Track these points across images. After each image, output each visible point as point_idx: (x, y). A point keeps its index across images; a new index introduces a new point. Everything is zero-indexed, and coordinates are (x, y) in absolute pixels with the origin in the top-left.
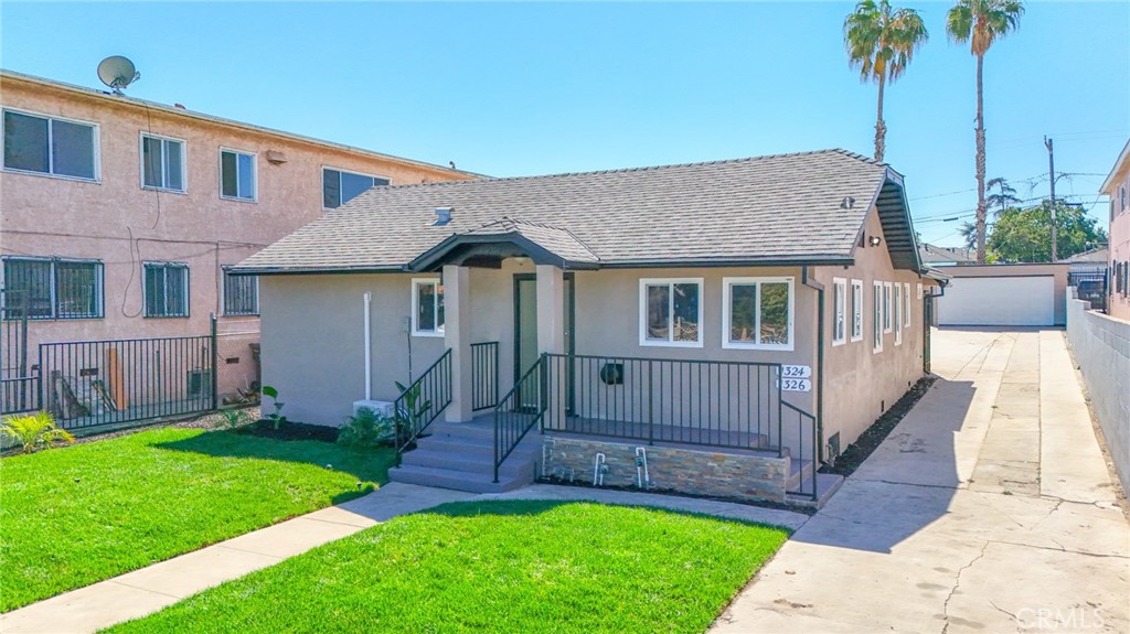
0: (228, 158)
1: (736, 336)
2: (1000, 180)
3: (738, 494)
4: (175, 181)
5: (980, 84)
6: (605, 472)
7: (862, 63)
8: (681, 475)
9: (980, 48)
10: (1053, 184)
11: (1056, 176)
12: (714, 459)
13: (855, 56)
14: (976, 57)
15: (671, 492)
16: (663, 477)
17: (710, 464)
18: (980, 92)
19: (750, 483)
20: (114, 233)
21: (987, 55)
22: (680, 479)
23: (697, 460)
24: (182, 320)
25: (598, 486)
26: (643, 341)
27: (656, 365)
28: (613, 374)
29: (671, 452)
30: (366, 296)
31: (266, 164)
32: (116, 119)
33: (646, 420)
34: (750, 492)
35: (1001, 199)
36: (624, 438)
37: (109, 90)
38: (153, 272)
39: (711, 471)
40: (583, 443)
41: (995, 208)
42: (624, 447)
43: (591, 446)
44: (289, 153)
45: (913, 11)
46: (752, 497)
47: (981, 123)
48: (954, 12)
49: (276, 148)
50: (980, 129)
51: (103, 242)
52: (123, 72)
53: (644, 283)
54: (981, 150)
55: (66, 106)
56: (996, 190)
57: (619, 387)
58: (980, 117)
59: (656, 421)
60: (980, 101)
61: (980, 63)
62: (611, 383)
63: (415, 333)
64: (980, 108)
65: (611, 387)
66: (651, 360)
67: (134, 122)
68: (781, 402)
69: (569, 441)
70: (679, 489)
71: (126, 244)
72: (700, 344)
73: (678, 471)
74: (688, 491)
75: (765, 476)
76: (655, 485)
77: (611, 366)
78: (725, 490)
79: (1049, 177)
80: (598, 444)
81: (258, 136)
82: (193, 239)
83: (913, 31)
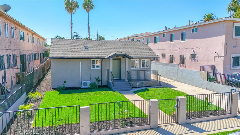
3: (154, 85)
5: (88, 18)
7: (67, 9)
9: (88, 11)
12: (151, 82)
15: (147, 86)
18: (88, 19)
20: (3, 48)
22: (147, 85)
25: (138, 87)
26: (131, 68)
27: (144, 71)
29: (146, 82)
31: (15, 30)
32: (2, 19)
33: (142, 78)
34: (155, 85)
35: (76, 36)
36: (141, 81)
38: (7, 57)
39: (151, 83)
40: (135, 82)
42: (140, 82)
44: (18, 27)
45: (77, 2)
47: (89, 25)
48: (84, 4)
49: (16, 26)
50: (89, 26)
56: (75, 34)
58: (89, 24)
59: (144, 78)
60: (89, 21)
61: (88, 14)
64: (89, 22)
66: (143, 71)
68: (158, 74)
72: (138, 68)
73: (147, 84)
79: (97, 35)
80: (137, 82)
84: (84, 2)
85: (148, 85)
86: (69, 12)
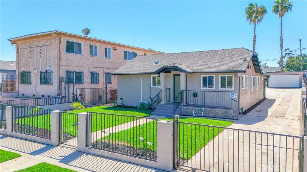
0: (106, 49)
1: (221, 87)
2: (288, 49)
3: (223, 117)
4: (96, 55)
5: (281, 25)
6: (195, 113)
7: (250, 19)
8: (211, 114)
9: (281, 16)
10: (301, 51)
11: (302, 49)
12: (218, 110)
13: (248, 18)
14: (280, 18)
15: (209, 117)
16: (207, 114)
17: (217, 111)
18: (281, 27)
19: (225, 115)
20: (85, 66)
21: (283, 17)
23: (215, 111)
24: (97, 84)
25: (194, 116)
26: (202, 88)
28: (195, 95)
29: (209, 109)
30: (141, 79)
31: (113, 50)
32: (85, 41)
33: (204, 104)
35: (289, 54)
37: (85, 35)
38: (92, 74)
39: (217, 113)
40: (191, 108)
41: (287, 56)
42: (199, 108)
43: (193, 109)
44: (117, 47)
45: (264, 6)
46: (225, 118)
47: (282, 35)
48: (274, 6)
49: (115, 46)
50: (281, 37)
51: (83, 68)
52: (87, 32)
53: (202, 76)
54: (282, 42)
55: (77, 39)
56: (287, 52)
57: (196, 98)
58: (281, 34)
60: (281, 29)
61: (281, 19)
62: (195, 97)
63: (152, 87)
64: (281, 31)
65: (195, 98)
66: (204, 91)
67: (89, 42)
68: (231, 99)
69: (187, 107)
70: (211, 116)
71: (87, 68)
72: (214, 88)
74: (213, 117)
75: (228, 113)
76: (206, 116)
77: (194, 93)
78: (220, 116)
79: (300, 49)
80: (194, 108)
81: (111, 44)
82: (99, 67)
83: (264, 11)
84: (275, 4)
85: (212, 115)
86: (252, 23)
